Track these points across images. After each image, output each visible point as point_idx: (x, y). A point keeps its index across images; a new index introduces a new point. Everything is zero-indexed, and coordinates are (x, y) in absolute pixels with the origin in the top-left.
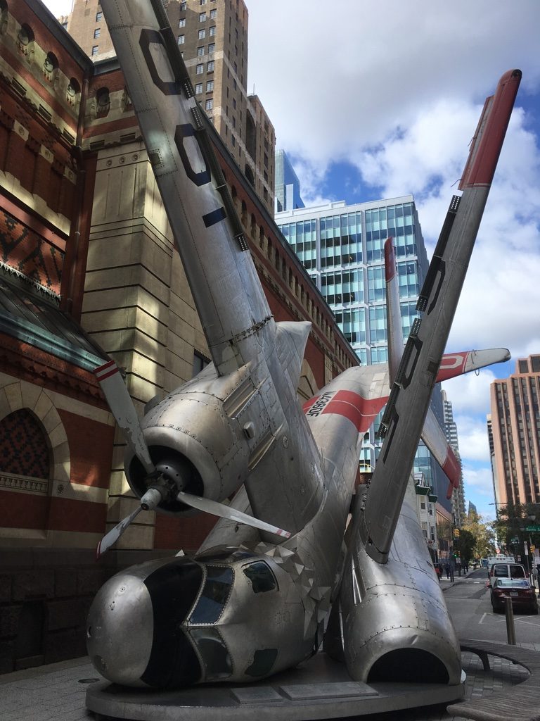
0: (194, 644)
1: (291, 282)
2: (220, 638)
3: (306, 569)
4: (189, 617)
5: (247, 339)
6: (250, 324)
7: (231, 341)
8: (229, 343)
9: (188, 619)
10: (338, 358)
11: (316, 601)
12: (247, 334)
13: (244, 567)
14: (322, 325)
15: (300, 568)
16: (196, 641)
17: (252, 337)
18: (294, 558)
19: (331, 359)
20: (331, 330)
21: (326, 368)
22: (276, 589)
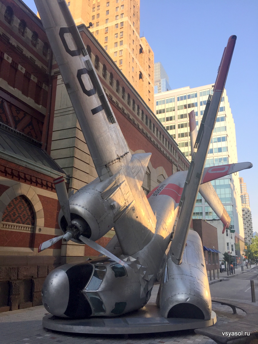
0: (88, 299)
1: (154, 130)
2: (100, 297)
3: (143, 267)
4: (86, 287)
5: (114, 164)
6: (116, 157)
7: (106, 166)
8: (105, 166)
9: (85, 288)
10: (180, 165)
11: (147, 281)
12: (114, 162)
13: (112, 266)
14: (171, 150)
15: (139, 266)
16: (89, 298)
17: (117, 163)
18: (137, 262)
19: (176, 166)
20: (176, 152)
21: (173, 170)
22: (126, 275)
